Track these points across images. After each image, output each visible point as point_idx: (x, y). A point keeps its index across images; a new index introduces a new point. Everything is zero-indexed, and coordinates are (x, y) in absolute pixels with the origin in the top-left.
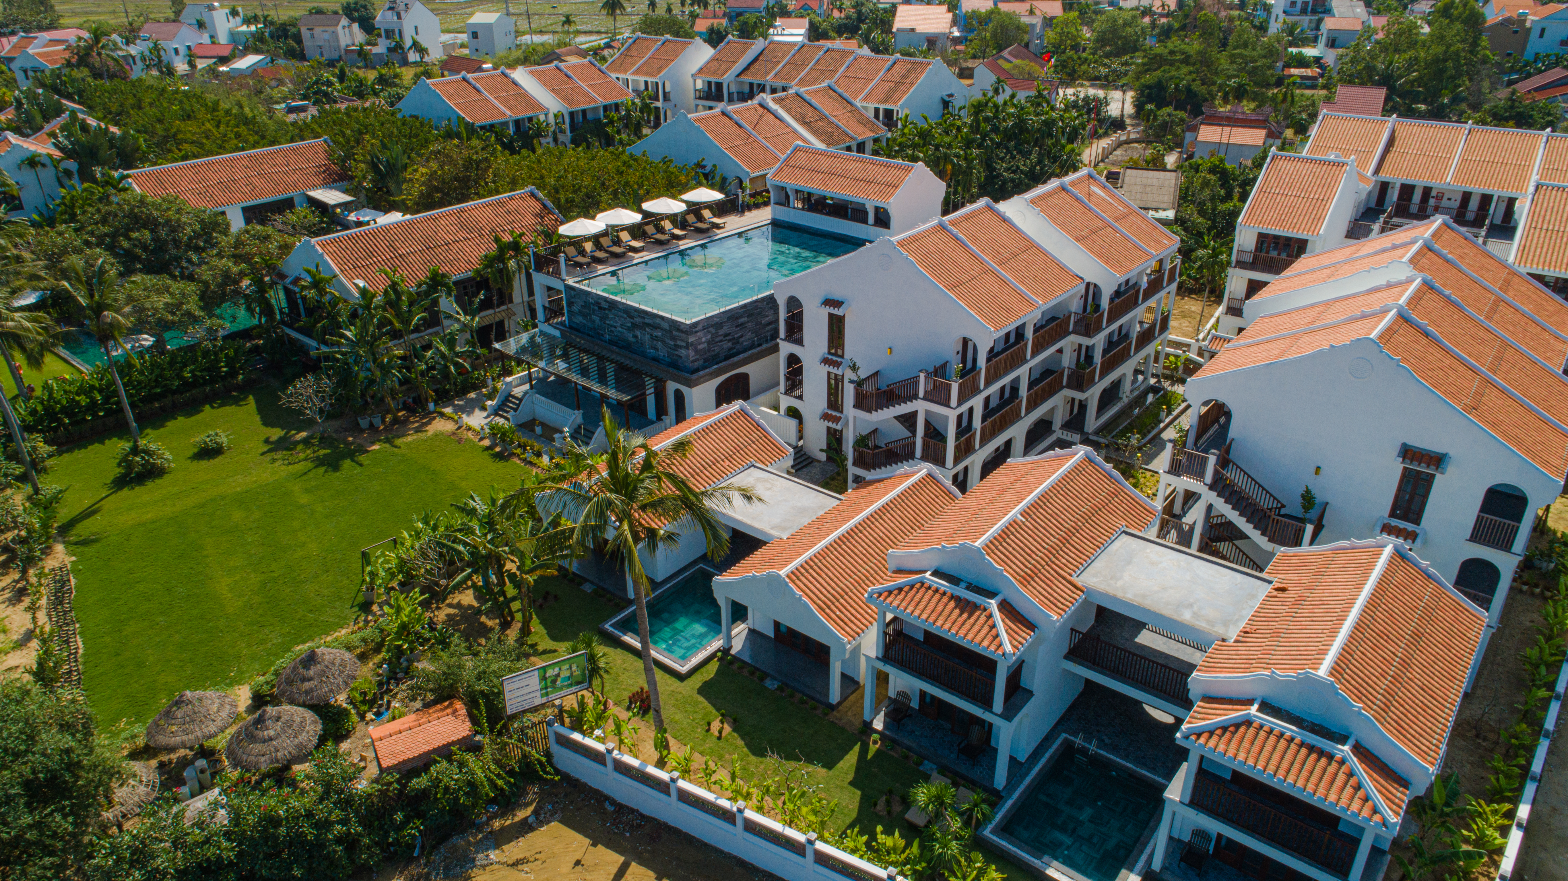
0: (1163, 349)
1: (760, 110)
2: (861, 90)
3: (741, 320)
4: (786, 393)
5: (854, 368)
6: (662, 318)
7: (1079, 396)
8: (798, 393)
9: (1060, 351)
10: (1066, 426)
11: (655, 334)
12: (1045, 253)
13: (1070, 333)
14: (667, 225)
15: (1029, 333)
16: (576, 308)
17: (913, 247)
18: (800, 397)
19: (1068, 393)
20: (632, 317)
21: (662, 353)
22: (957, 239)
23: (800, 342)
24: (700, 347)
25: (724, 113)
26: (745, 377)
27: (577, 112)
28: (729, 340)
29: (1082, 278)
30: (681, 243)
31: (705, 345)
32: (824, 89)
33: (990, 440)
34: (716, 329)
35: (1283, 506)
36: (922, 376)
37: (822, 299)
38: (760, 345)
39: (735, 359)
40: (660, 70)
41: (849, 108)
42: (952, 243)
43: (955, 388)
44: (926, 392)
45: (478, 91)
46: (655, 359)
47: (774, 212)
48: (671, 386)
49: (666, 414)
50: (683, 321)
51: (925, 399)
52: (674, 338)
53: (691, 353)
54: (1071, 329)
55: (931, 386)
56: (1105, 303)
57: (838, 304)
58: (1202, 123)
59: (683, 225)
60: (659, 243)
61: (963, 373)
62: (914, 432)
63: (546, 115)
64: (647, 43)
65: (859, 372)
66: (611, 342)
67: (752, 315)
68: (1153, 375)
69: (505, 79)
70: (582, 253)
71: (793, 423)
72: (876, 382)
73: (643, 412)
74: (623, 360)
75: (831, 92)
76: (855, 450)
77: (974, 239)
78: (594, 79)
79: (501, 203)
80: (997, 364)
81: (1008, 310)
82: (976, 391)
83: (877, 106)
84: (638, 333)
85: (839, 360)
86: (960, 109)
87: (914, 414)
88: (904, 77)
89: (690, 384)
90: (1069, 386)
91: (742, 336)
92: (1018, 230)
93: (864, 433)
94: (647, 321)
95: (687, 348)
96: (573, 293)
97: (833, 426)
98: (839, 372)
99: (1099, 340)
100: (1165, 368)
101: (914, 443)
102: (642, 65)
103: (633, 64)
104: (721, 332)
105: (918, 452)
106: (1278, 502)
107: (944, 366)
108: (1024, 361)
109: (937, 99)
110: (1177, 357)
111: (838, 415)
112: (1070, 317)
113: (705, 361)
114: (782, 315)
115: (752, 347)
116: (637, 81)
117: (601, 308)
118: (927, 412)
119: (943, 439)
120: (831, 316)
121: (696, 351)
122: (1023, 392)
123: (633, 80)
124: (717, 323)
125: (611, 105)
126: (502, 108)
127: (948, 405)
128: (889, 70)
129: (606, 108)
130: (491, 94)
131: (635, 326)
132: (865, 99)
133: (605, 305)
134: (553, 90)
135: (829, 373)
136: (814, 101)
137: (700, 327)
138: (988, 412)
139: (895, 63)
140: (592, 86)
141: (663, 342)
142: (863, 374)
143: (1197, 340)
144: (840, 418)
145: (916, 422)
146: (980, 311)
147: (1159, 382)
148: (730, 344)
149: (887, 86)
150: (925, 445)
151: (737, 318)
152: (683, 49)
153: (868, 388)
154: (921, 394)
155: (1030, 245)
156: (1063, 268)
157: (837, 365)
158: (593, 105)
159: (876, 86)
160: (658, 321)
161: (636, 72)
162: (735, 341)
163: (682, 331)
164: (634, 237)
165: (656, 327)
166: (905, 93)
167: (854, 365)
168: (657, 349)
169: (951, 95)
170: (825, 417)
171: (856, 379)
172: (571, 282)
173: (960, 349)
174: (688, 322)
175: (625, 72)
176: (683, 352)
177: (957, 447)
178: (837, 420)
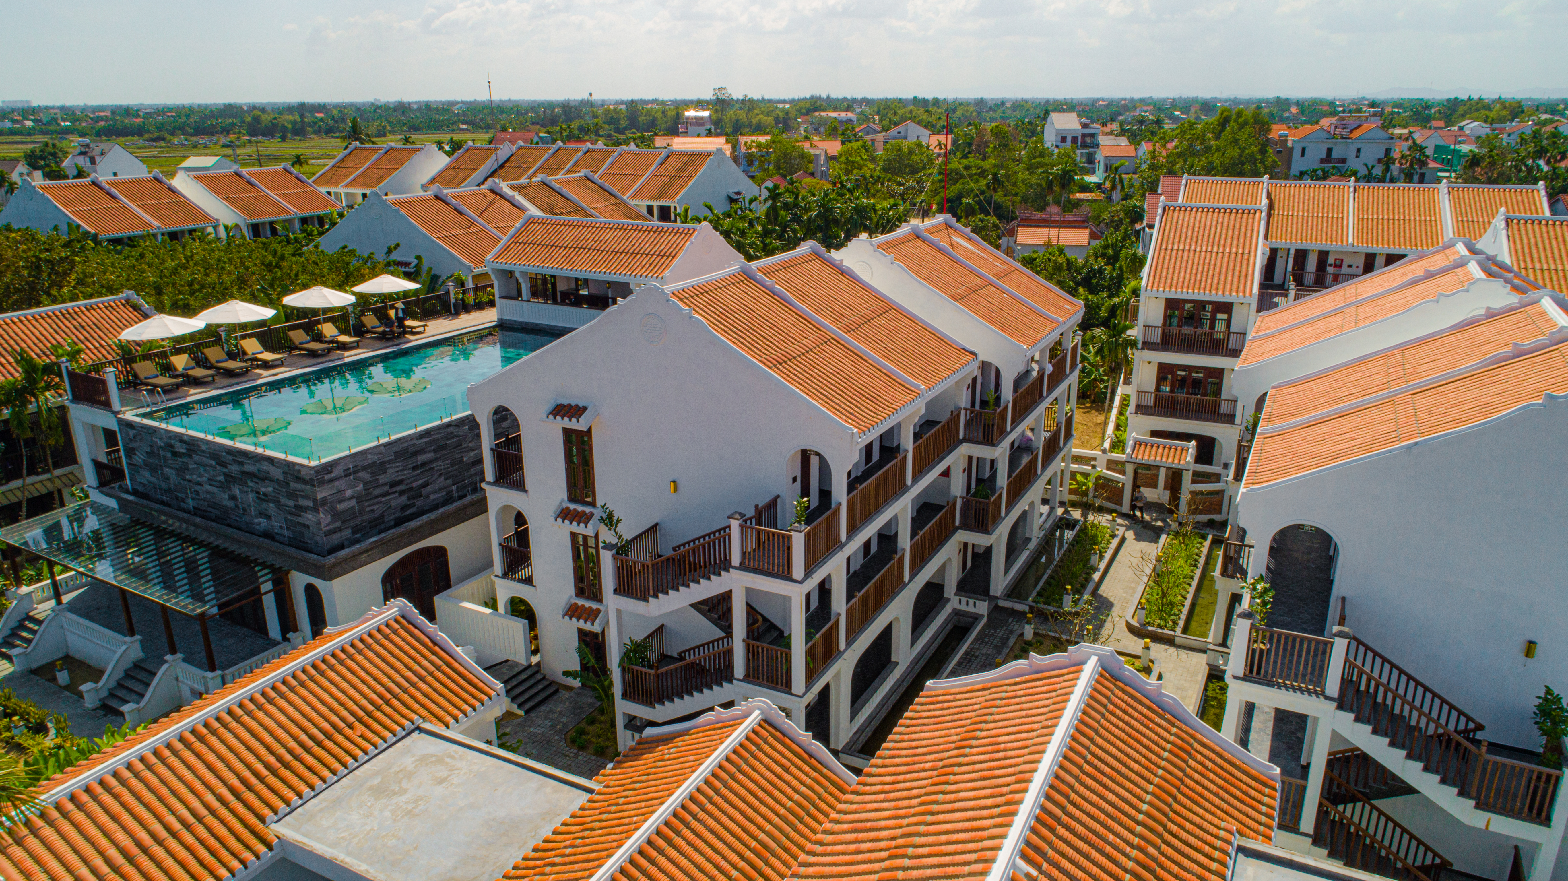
0: (1067, 466)
1: (492, 196)
2: (630, 186)
3: (422, 458)
4: (505, 575)
5: (610, 520)
6: (271, 460)
7: (980, 540)
8: (523, 573)
9: (946, 473)
10: (963, 588)
11: (263, 490)
12: (911, 318)
13: (961, 442)
14: (329, 330)
15: (907, 443)
16: (139, 459)
17: (700, 301)
18: (529, 581)
19: (962, 536)
20: (223, 465)
21: (277, 524)
22: (774, 293)
23: (520, 486)
24: (341, 507)
25: (437, 197)
26: (441, 552)
27: (263, 224)
28: (401, 493)
29: (973, 353)
30: (347, 354)
31: (353, 503)
32: (580, 179)
33: (862, 630)
34: (373, 474)
35: (1480, 727)
36: (735, 525)
37: (550, 406)
38: (461, 498)
39: (413, 524)
40: (380, 180)
41: (613, 200)
42: (766, 300)
43: (798, 542)
44: (743, 554)
45: (113, 197)
46: (268, 535)
47: (501, 312)
48: (299, 581)
49: (296, 629)
50: (305, 462)
51: (743, 567)
52: (293, 495)
53: (324, 518)
54: (961, 436)
55: (752, 544)
56: (1007, 393)
57: (576, 411)
58: (1018, 226)
59: (360, 331)
60: (313, 354)
61: (810, 516)
62: (728, 630)
63: (215, 228)
64: (366, 153)
65: (620, 528)
66: (197, 512)
67: (444, 447)
68: (1062, 504)
69: (158, 185)
70: (168, 369)
71: (519, 626)
72: (655, 541)
73: (261, 628)
74: (218, 542)
75: (588, 182)
76: (623, 669)
77: (803, 296)
78: (288, 188)
79: (68, 315)
80: (864, 494)
81: (873, 399)
82: (833, 545)
83: (649, 203)
84: (236, 491)
85: (588, 509)
86: (751, 202)
87: (727, 597)
88: (681, 170)
89: (329, 574)
90: (965, 526)
91: (426, 485)
92: (865, 287)
93: (639, 637)
94: (249, 468)
95: (315, 510)
96: (132, 432)
97: (587, 626)
98: (589, 531)
99: (1000, 453)
100: (1072, 492)
101: (730, 651)
102: (359, 176)
103: (347, 176)
104: (383, 479)
105: (739, 669)
106: (1469, 719)
107: (773, 504)
108: (904, 488)
109: (723, 195)
110: (1086, 475)
111: (594, 605)
112: (959, 414)
113: (355, 530)
114: (487, 441)
115: (448, 500)
116: (353, 194)
117: (175, 454)
118: (748, 591)
119: (782, 639)
120: (567, 432)
121: (336, 515)
122: (905, 542)
123: (347, 194)
124: (374, 464)
125: (312, 218)
126: (148, 218)
127: (787, 576)
128: (662, 164)
129: (304, 221)
130: (133, 201)
131: (230, 479)
132: (634, 196)
133: (181, 449)
134: (227, 199)
135: (574, 536)
136: (565, 191)
137: (338, 471)
138: (855, 581)
139: (668, 157)
140: (284, 196)
141: (277, 503)
142: (628, 530)
143: (1104, 451)
144: (598, 611)
145: (729, 610)
146: (828, 401)
147: (1066, 512)
148: (404, 499)
149: (660, 181)
150: (751, 652)
151: (415, 454)
152: (409, 158)
153: (639, 556)
154: (736, 560)
155: (888, 307)
156: (941, 339)
157: (583, 519)
158: (283, 217)
159: (647, 182)
160: (265, 466)
161: (352, 184)
162: (415, 494)
163: (304, 481)
164: (269, 347)
165: (263, 478)
166: (682, 187)
167: (610, 516)
168: (268, 517)
169: (738, 193)
170: (573, 612)
171: (614, 541)
172: (130, 415)
173: (798, 474)
174: (313, 463)
175: (336, 184)
176: (309, 518)
177: (810, 654)
178: (592, 615)
